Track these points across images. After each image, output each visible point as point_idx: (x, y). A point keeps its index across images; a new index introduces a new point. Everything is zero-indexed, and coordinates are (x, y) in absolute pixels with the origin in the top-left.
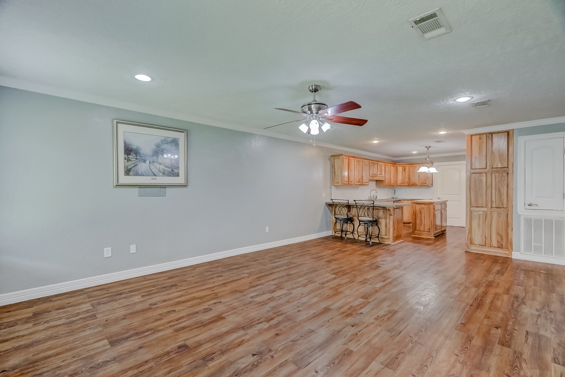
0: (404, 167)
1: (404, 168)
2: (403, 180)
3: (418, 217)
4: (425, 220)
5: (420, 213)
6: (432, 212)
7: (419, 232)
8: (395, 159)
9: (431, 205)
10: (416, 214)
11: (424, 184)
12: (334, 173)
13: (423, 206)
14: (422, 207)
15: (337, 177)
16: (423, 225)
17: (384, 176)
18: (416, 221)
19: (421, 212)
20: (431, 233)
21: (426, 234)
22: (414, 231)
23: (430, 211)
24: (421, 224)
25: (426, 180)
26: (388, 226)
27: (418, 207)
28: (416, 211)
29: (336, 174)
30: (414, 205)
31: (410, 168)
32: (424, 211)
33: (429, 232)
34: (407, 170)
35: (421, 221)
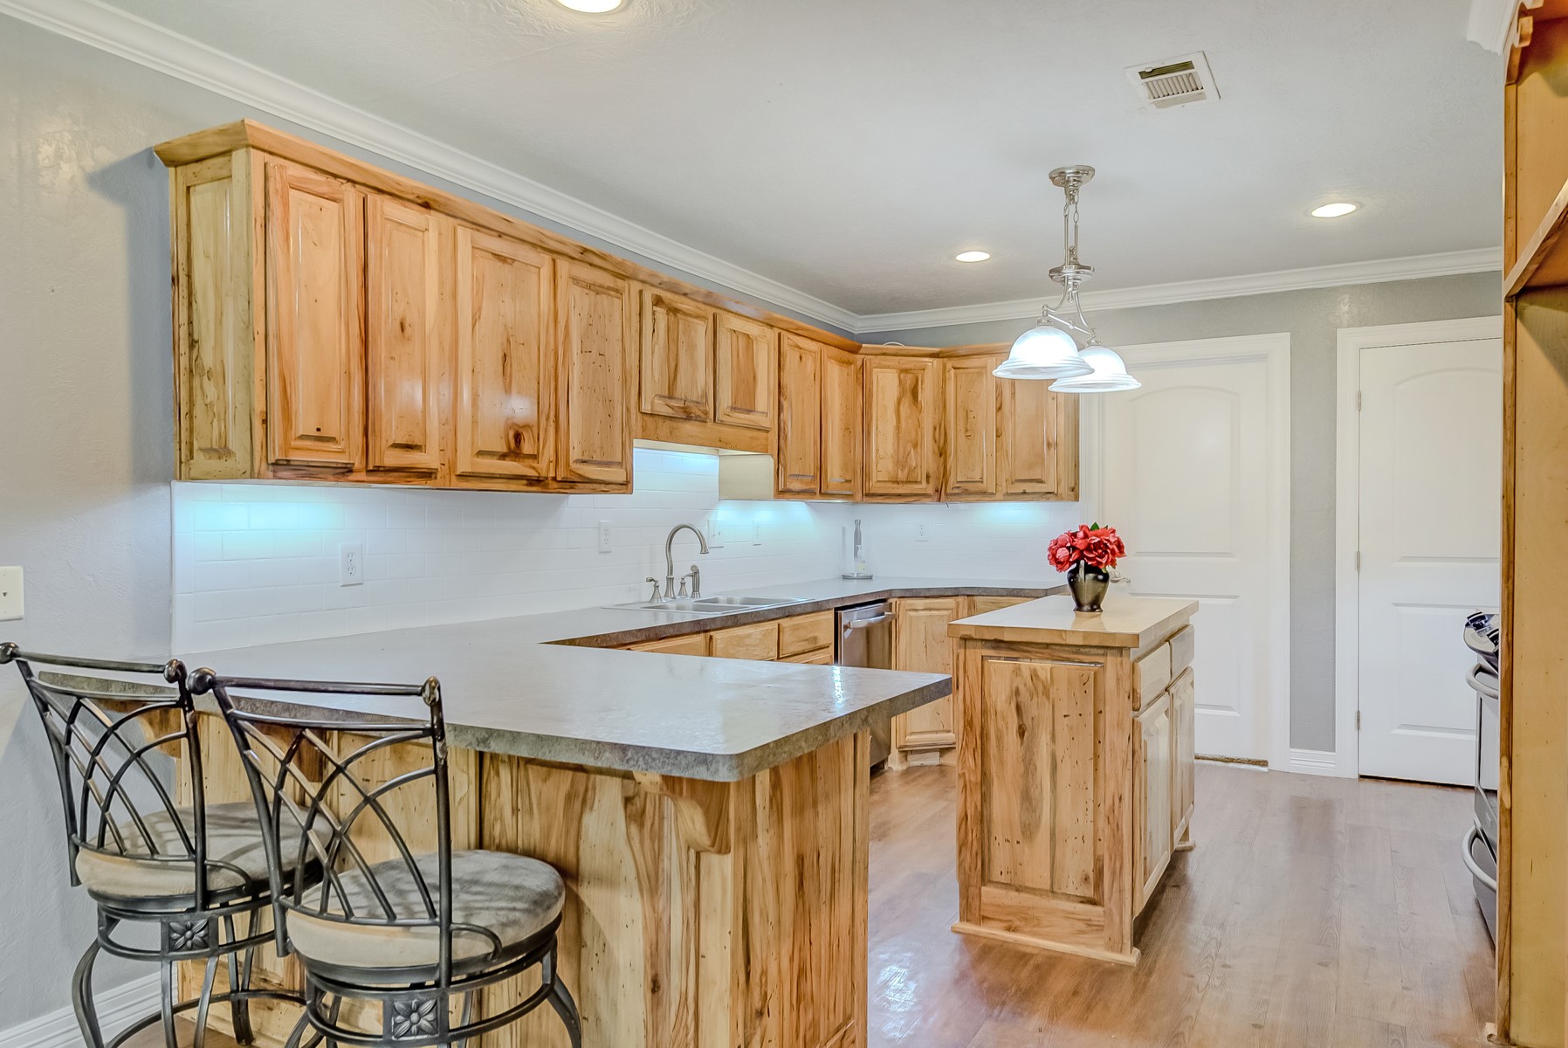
0: (906, 371)
1: (909, 379)
2: (901, 462)
3: (1002, 763)
4: (1065, 795)
5: (1022, 732)
6: (1119, 725)
7: (1012, 898)
8: (860, 325)
9: (1111, 661)
10: (984, 735)
11: (1029, 487)
12: (193, 343)
13: (1043, 667)
14: (1034, 675)
15: (211, 389)
16: (1043, 835)
17: (768, 421)
18: (985, 798)
19: (1028, 722)
20: (1108, 914)
21: (1068, 916)
22: (973, 890)
23: (1098, 713)
24: (1029, 831)
25: (1039, 460)
26: (675, 984)
27: (1002, 674)
28: (984, 712)
29: (208, 358)
30: (975, 654)
31: (944, 380)
32: (1047, 713)
33: (1093, 902)
34: (927, 394)
35: (1027, 797)
